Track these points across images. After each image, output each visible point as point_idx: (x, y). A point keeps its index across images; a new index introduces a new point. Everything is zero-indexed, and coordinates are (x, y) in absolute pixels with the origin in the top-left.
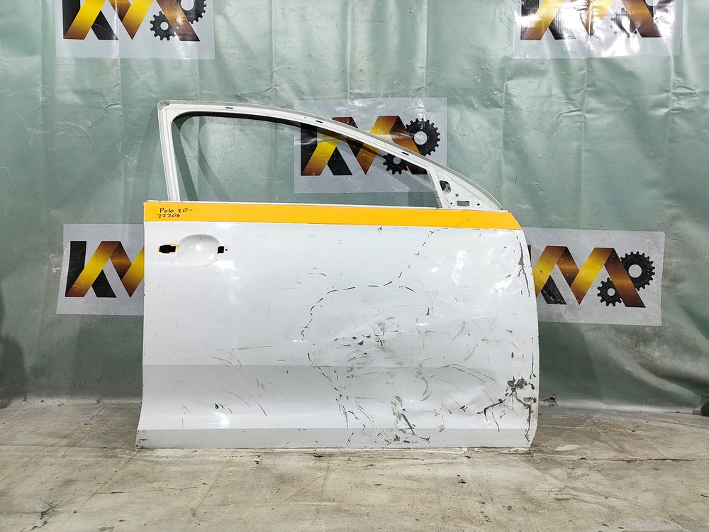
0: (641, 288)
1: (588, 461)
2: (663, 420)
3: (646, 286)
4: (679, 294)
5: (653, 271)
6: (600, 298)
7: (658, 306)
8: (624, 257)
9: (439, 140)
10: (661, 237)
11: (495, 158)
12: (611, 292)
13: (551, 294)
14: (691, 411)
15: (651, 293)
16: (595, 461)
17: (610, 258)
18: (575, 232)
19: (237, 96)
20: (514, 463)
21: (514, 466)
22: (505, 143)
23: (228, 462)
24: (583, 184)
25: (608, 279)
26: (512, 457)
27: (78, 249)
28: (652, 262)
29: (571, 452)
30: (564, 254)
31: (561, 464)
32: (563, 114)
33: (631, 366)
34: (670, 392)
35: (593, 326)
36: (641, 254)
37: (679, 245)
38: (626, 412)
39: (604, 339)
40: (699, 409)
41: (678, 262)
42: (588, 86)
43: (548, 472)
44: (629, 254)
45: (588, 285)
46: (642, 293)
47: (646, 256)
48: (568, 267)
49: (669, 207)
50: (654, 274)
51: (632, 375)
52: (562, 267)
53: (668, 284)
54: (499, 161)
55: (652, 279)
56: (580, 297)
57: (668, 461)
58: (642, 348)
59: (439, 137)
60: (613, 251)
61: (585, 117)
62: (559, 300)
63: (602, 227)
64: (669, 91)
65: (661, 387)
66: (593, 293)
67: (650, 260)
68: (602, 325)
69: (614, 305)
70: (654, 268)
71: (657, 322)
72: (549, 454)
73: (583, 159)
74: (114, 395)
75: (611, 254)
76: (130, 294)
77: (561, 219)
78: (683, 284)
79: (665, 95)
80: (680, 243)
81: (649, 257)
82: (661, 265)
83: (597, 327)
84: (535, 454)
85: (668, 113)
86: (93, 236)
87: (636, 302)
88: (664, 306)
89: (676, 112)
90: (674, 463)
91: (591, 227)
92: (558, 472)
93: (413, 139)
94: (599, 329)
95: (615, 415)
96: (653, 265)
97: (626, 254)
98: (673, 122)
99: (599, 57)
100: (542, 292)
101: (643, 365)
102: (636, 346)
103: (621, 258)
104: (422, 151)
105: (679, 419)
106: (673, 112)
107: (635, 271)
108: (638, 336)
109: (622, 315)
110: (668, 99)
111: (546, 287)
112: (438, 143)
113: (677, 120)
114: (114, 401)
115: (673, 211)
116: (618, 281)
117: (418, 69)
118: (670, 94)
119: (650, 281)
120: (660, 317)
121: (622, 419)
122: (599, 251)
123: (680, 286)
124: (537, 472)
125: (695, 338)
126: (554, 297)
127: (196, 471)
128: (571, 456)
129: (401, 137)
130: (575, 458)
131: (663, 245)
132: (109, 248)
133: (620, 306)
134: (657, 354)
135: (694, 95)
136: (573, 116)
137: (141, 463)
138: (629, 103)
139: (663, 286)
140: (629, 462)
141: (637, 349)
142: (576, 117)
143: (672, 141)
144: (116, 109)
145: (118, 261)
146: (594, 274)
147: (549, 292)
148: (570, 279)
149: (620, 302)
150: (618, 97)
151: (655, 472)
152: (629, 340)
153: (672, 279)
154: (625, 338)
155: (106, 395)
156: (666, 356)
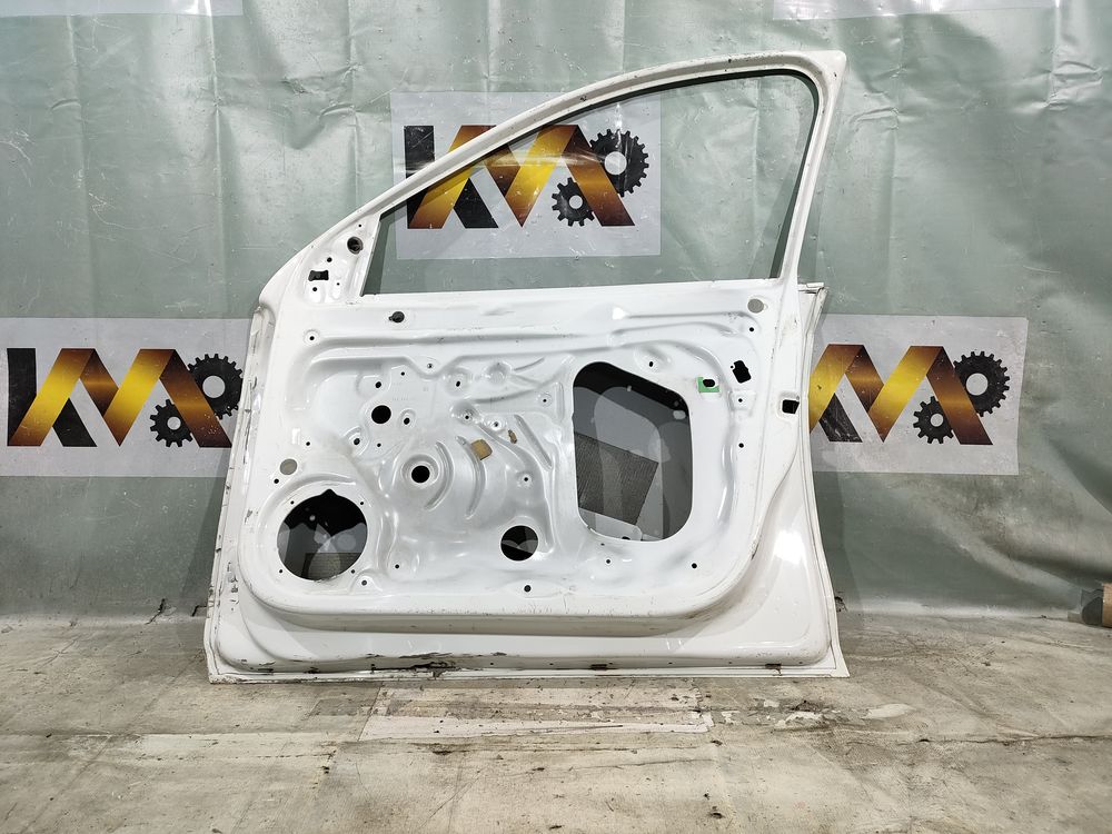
0: (986, 413)
1: (934, 745)
2: (1027, 636)
3: (994, 409)
4: (1047, 422)
5: (1007, 384)
6: (919, 430)
7: (1012, 442)
8: (959, 360)
9: (647, 166)
10: (1022, 325)
11: (743, 197)
12: (937, 420)
13: (835, 425)
14: (1063, 614)
15: (1001, 421)
16: (948, 746)
17: (936, 362)
18: (878, 320)
19: (285, 83)
20: (802, 755)
21: (803, 762)
22: (761, 169)
23: (271, 770)
24: (892, 237)
25: (933, 398)
26: (794, 738)
27: (22, 362)
28: (1006, 369)
29: (898, 722)
30: (858, 357)
31: (886, 754)
32: (859, 116)
33: (969, 544)
34: (1033, 585)
35: (906, 478)
36: (987, 355)
37: (1051, 339)
38: (961, 620)
39: (924, 498)
40: (1078, 612)
41: (1049, 369)
42: (905, 66)
43: (868, 776)
44: (968, 356)
45: (898, 409)
46: (988, 421)
47: (995, 359)
48: (865, 379)
49: (1037, 275)
50: (1007, 388)
51: (971, 557)
52: (855, 379)
53: (1030, 405)
54: (750, 200)
55: (1004, 398)
56: (883, 429)
57: (1075, 740)
58: (985, 512)
59: (646, 161)
60: (941, 351)
61: (898, 122)
62: (850, 435)
63: (922, 311)
64: (1049, 72)
65: (1017, 576)
66: (906, 421)
67: (1002, 366)
68: (921, 475)
69: (941, 442)
70: (1008, 378)
71: (1012, 469)
72: (861, 727)
73: (894, 193)
74: (101, 610)
75: (939, 355)
76: (120, 440)
77: (853, 299)
78: (1055, 405)
79: (1041, 78)
80: (1053, 336)
81: (1000, 361)
82: (1020, 374)
83: (913, 479)
84: (836, 730)
85: (1045, 112)
86: (47, 339)
87: (977, 437)
88: (1022, 441)
89: (1061, 108)
90: (1088, 744)
91: (907, 311)
92: (887, 774)
93: (603, 165)
94: (916, 482)
95: (943, 628)
96: (1006, 374)
97: (963, 357)
98: (1053, 126)
99: (927, 12)
100: (821, 421)
101: (987, 540)
102: (976, 508)
103: (955, 363)
104: (618, 185)
105: (1052, 635)
106: (1054, 108)
107: (978, 384)
108: (981, 492)
109: (953, 457)
110: (1047, 84)
111: (827, 413)
112: (645, 171)
113: (1060, 123)
114: (100, 622)
115: (1044, 282)
116: (948, 402)
117: (611, 40)
118: (1051, 76)
119: (1001, 401)
120: (1016, 462)
121: (959, 637)
122: (917, 352)
123: (1049, 409)
124: (848, 779)
125: (1071, 494)
126: (841, 431)
127: (206, 795)
128: (900, 732)
129: (582, 163)
130: (909, 736)
131: (1024, 340)
132: (76, 360)
133: (951, 442)
134: (1011, 522)
135: (1094, 78)
136: (878, 120)
137: (107, 773)
138: (975, 95)
139: (1021, 409)
140: (1006, 744)
141: (979, 514)
142: (884, 121)
143: (1048, 160)
144: (69, 108)
145: (93, 383)
146: (908, 390)
147: (832, 423)
148: (868, 400)
149: (951, 436)
150: (958, 85)
151: (1063, 769)
152: (965, 500)
153: (1037, 397)
154: (958, 496)
155: (86, 612)
156: (1026, 524)
